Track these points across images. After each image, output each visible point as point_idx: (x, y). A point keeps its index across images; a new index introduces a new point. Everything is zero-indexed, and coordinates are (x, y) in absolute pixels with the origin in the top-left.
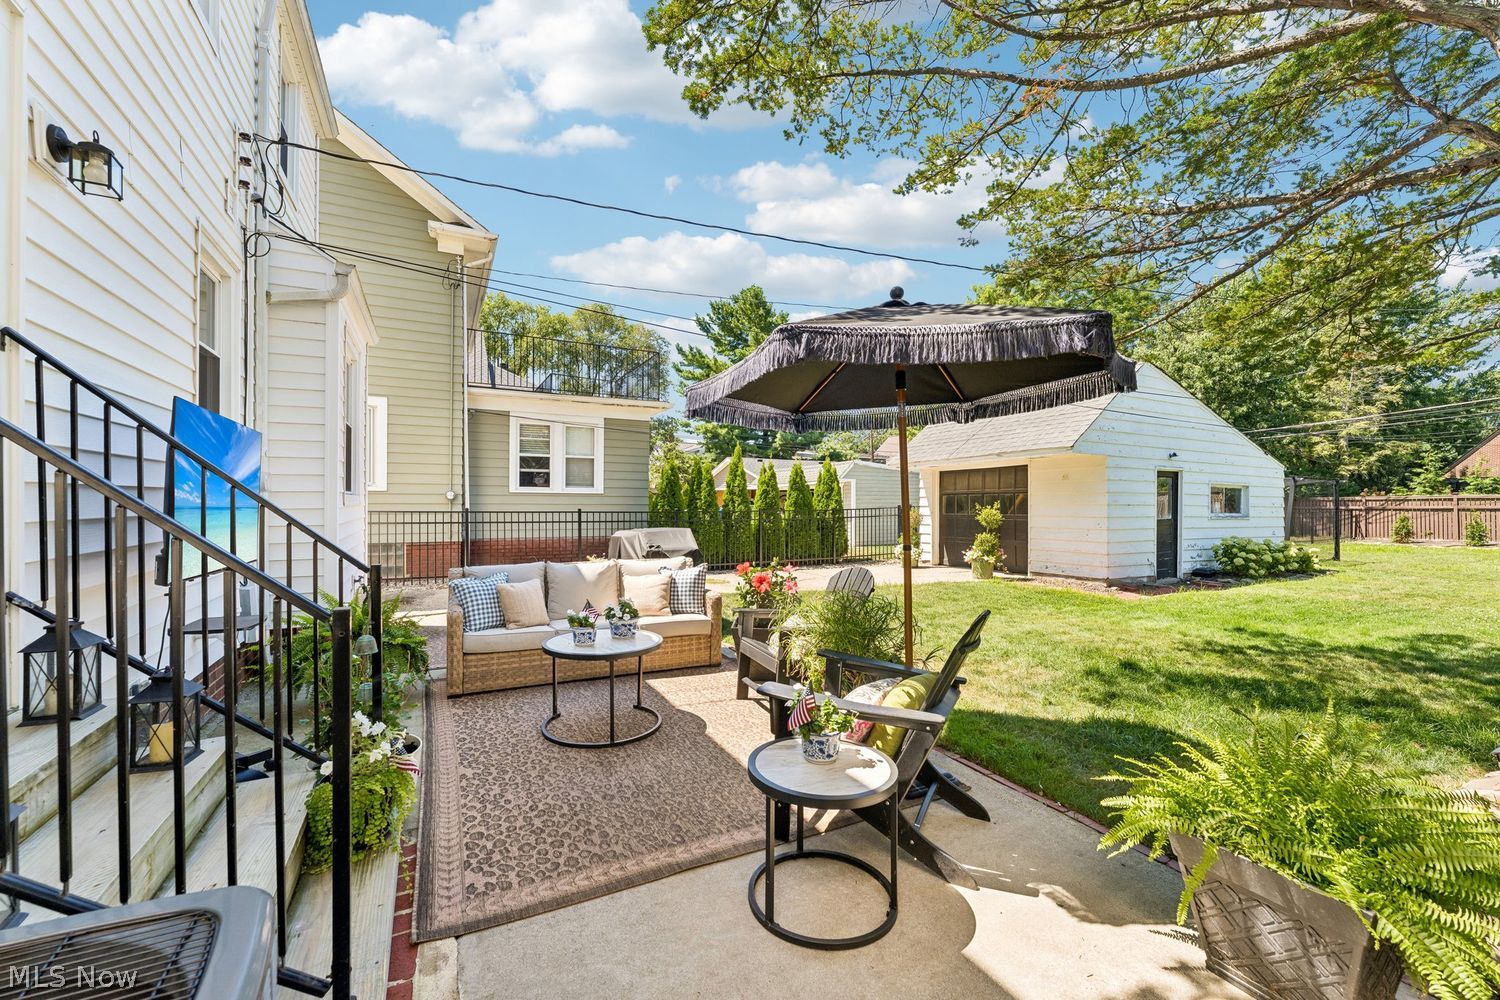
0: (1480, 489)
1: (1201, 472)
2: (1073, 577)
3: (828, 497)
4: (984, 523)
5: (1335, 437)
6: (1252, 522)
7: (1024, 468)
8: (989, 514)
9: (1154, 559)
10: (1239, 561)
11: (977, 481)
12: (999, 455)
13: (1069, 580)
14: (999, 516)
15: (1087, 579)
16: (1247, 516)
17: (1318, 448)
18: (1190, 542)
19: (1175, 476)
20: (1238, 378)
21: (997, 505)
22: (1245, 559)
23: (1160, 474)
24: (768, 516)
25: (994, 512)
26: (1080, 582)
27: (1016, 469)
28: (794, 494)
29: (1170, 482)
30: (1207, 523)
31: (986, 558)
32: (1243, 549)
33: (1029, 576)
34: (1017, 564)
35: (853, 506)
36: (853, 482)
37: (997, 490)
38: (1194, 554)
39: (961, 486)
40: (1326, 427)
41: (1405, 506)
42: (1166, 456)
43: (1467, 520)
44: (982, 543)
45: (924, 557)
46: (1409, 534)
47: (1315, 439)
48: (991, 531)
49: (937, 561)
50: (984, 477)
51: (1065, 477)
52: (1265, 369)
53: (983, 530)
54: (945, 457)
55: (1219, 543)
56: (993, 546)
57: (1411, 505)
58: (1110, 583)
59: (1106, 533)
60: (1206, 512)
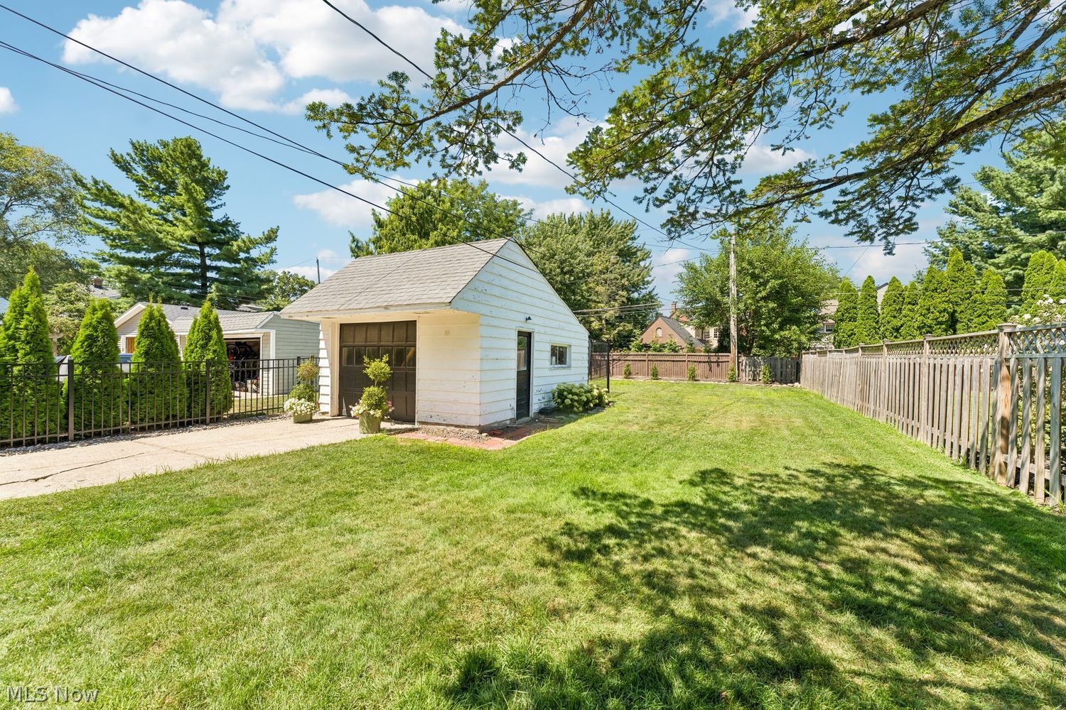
0: (655, 350)
1: (545, 333)
2: (452, 425)
3: (204, 347)
4: (371, 377)
5: (600, 319)
6: (573, 370)
7: (414, 323)
8: (378, 367)
9: (514, 404)
10: (568, 402)
11: (373, 334)
12: (386, 308)
13: (449, 429)
14: (388, 369)
15: (464, 427)
16: (570, 367)
17: (593, 324)
18: (539, 388)
19: (529, 335)
20: (559, 279)
21: (385, 358)
22: (572, 400)
23: (520, 333)
24: (93, 370)
25: (383, 365)
26: (457, 429)
27: (407, 323)
28: (145, 342)
29: (526, 339)
30: (548, 373)
31: (372, 412)
32: (570, 392)
33: (416, 426)
34: (406, 415)
35: (273, 356)
36: (273, 333)
37: (390, 343)
38: (540, 397)
39: (360, 340)
40: (597, 312)
41: (628, 358)
42: (524, 320)
43: (652, 365)
44: (370, 396)
45: (323, 408)
46: (630, 374)
47: (592, 319)
48: (379, 384)
49: (336, 412)
50: (380, 331)
51: (447, 333)
52: (571, 275)
53: (369, 383)
54: (336, 307)
55: (555, 387)
56: (381, 400)
57: (631, 358)
58: (482, 429)
59: (478, 384)
60: (547, 364)
